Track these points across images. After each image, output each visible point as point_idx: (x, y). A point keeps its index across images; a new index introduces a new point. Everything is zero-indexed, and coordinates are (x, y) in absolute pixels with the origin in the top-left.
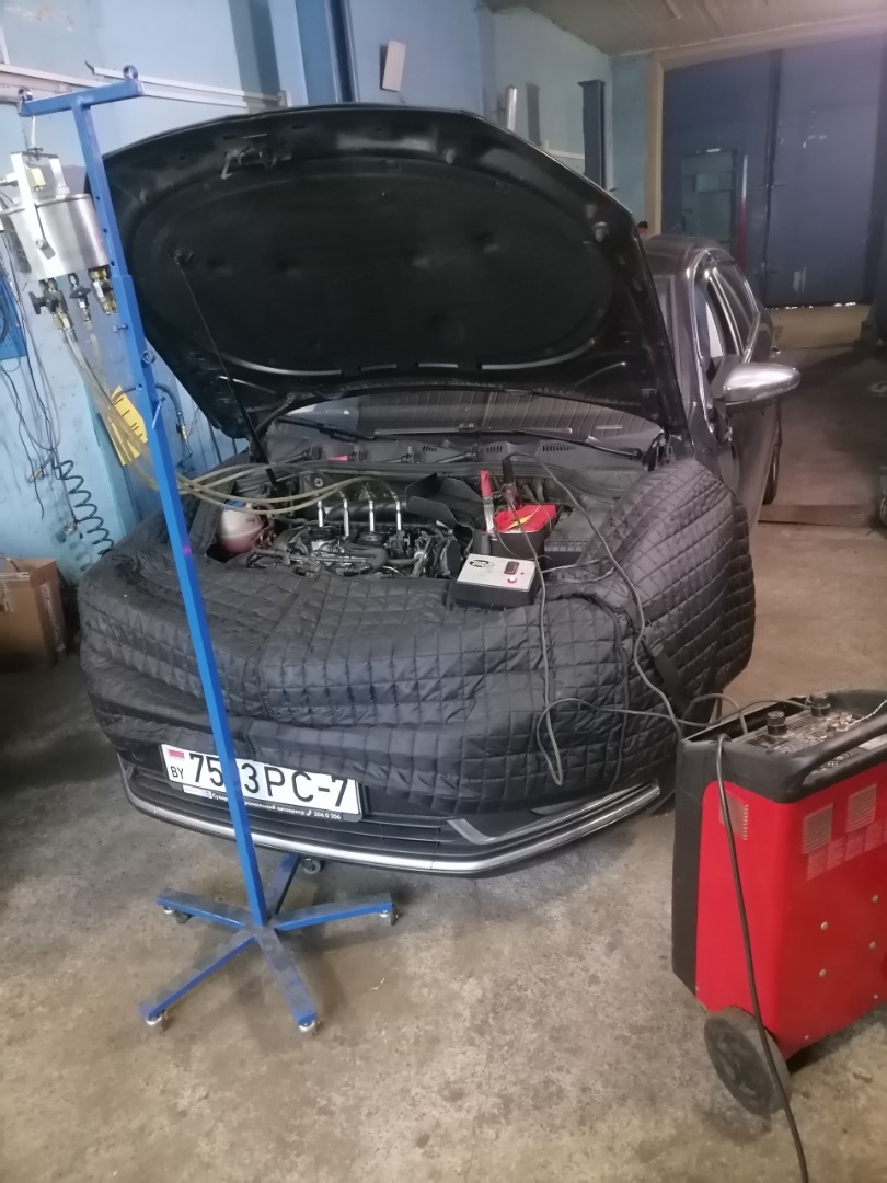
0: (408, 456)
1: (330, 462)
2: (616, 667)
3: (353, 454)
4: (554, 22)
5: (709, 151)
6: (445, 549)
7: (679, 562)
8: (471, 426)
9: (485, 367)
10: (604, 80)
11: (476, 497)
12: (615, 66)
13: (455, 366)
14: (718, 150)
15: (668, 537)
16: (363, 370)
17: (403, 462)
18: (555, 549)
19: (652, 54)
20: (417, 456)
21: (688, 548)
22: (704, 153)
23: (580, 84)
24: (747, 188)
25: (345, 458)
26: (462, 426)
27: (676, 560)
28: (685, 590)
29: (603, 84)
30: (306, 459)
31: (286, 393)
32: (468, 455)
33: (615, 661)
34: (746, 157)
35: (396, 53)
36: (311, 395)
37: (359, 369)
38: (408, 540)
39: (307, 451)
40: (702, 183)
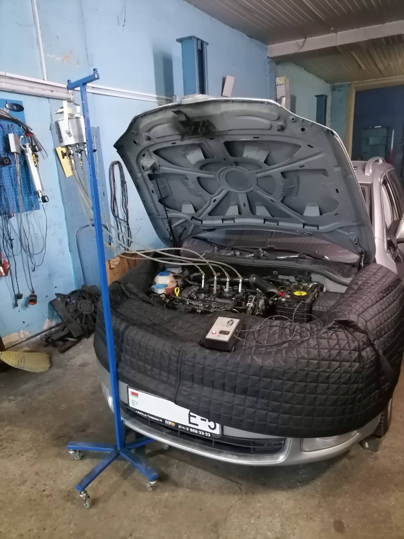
2: (360, 365)
4: (305, 69)
5: (376, 127)
7: (383, 315)
10: (326, 95)
12: (333, 89)
14: (380, 127)
15: (377, 302)
19: (350, 84)
21: (386, 308)
22: (373, 128)
23: (316, 96)
24: (393, 144)
27: (381, 313)
28: (387, 328)
29: (326, 96)
33: (359, 362)
34: (393, 130)
35: (230, 81)
40: (372, 141)
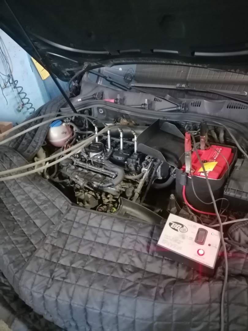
0: (145, 104)
1: (106, 102)
3: (117, 99)
6: (160, 167)
8: (183, 86)
9: (197, 54)
11: (181, 135)
13: (177, 52)
16: (121, 52)
17: (142, 108)
18: (232, 194)
20: (150, 105)
25: (113, 101)
26: (178, 85)
30: (94, 98)
31: (84, 63)
32: (179, 108)
36: (96, 64)
37: (119, 51)
38: (138, 162)
39: (95, 94)
